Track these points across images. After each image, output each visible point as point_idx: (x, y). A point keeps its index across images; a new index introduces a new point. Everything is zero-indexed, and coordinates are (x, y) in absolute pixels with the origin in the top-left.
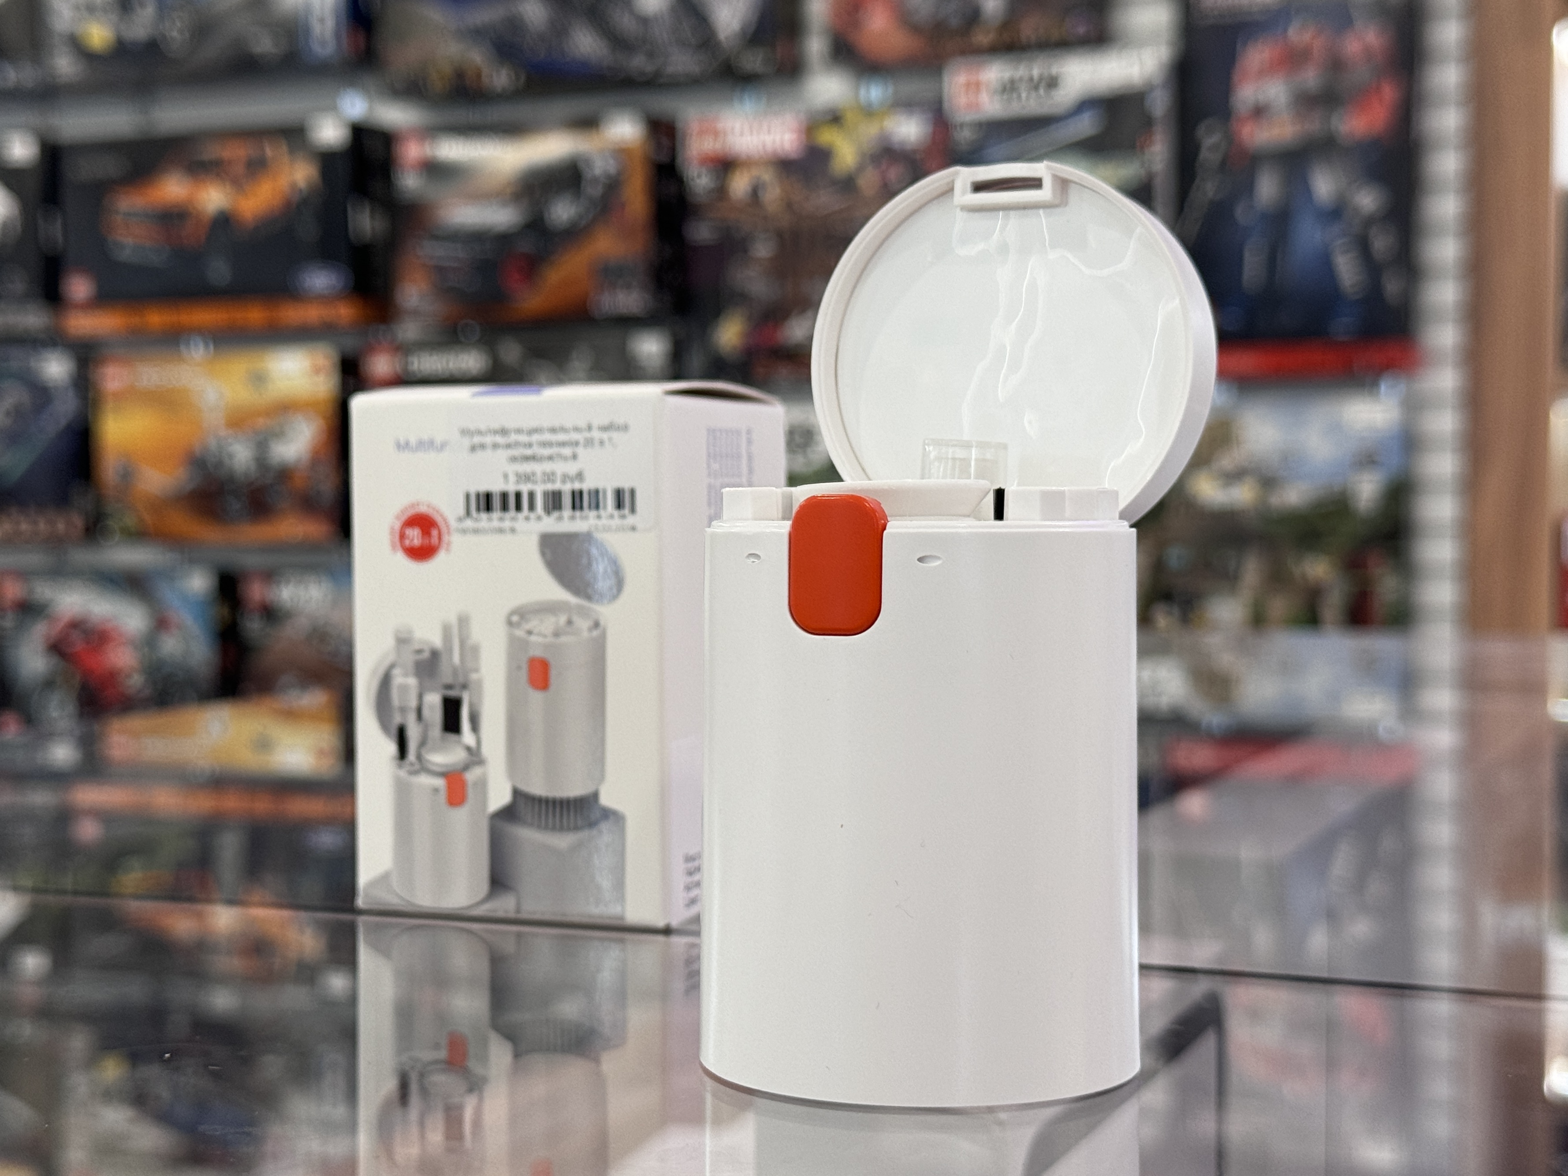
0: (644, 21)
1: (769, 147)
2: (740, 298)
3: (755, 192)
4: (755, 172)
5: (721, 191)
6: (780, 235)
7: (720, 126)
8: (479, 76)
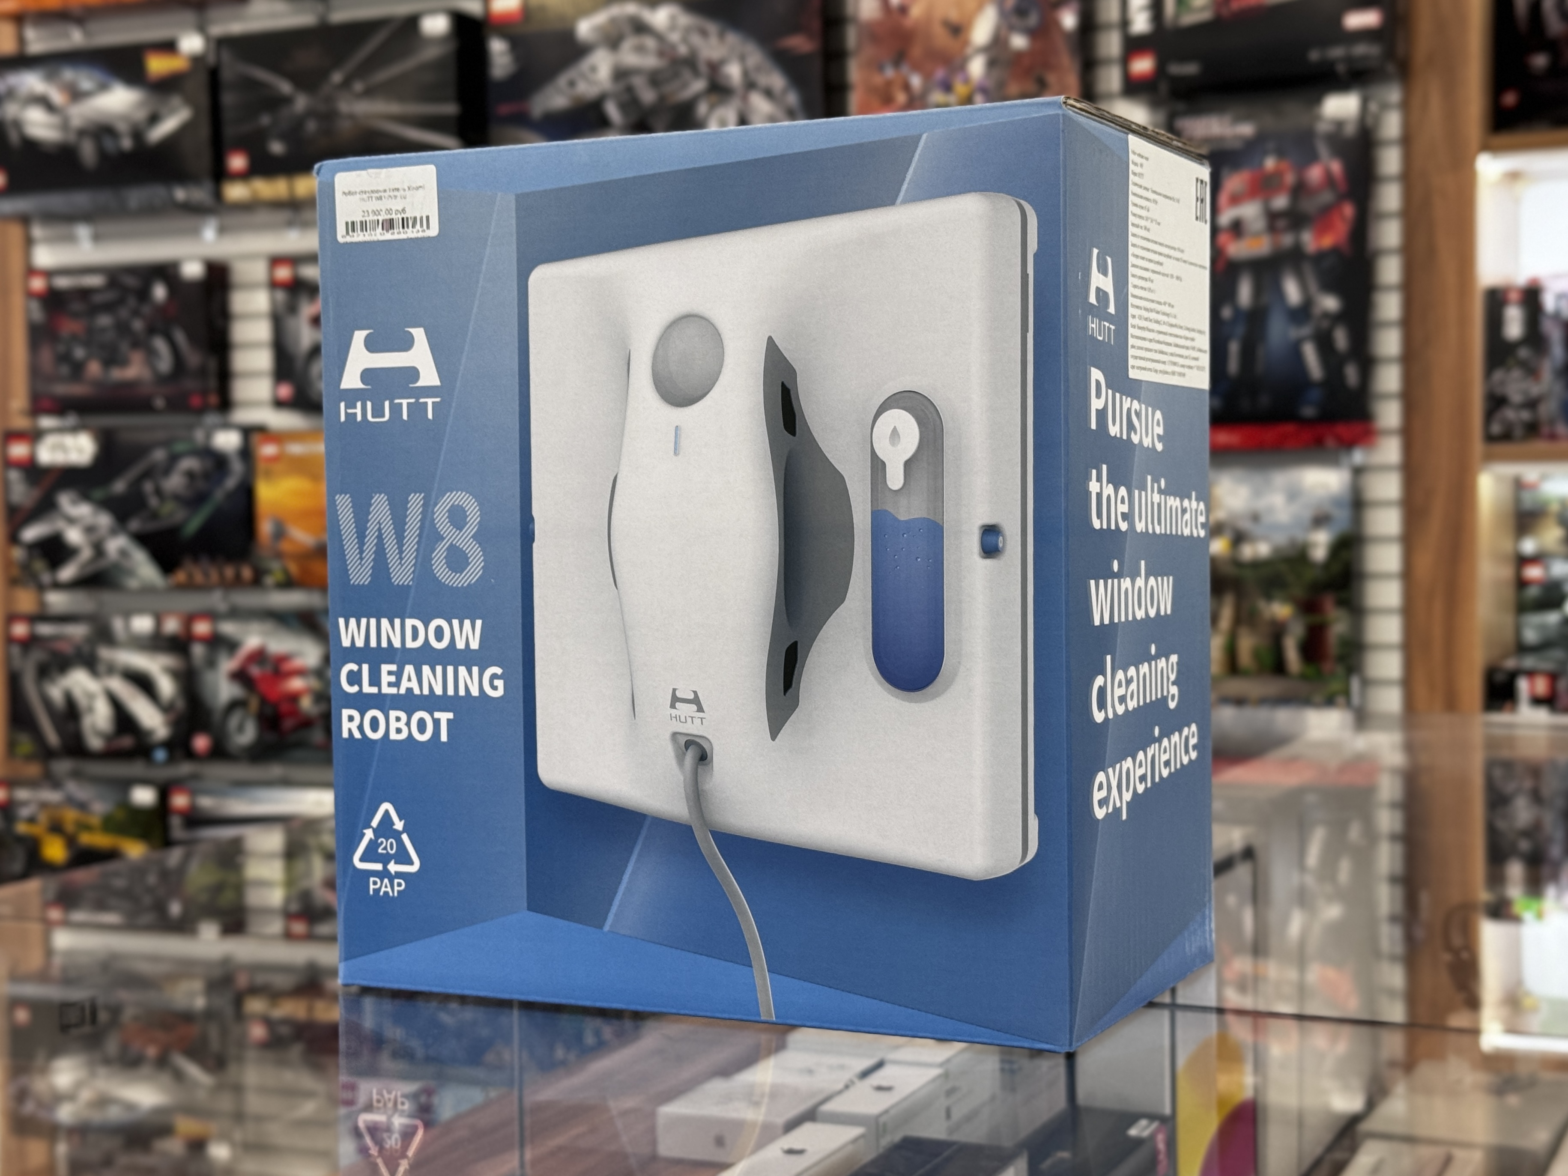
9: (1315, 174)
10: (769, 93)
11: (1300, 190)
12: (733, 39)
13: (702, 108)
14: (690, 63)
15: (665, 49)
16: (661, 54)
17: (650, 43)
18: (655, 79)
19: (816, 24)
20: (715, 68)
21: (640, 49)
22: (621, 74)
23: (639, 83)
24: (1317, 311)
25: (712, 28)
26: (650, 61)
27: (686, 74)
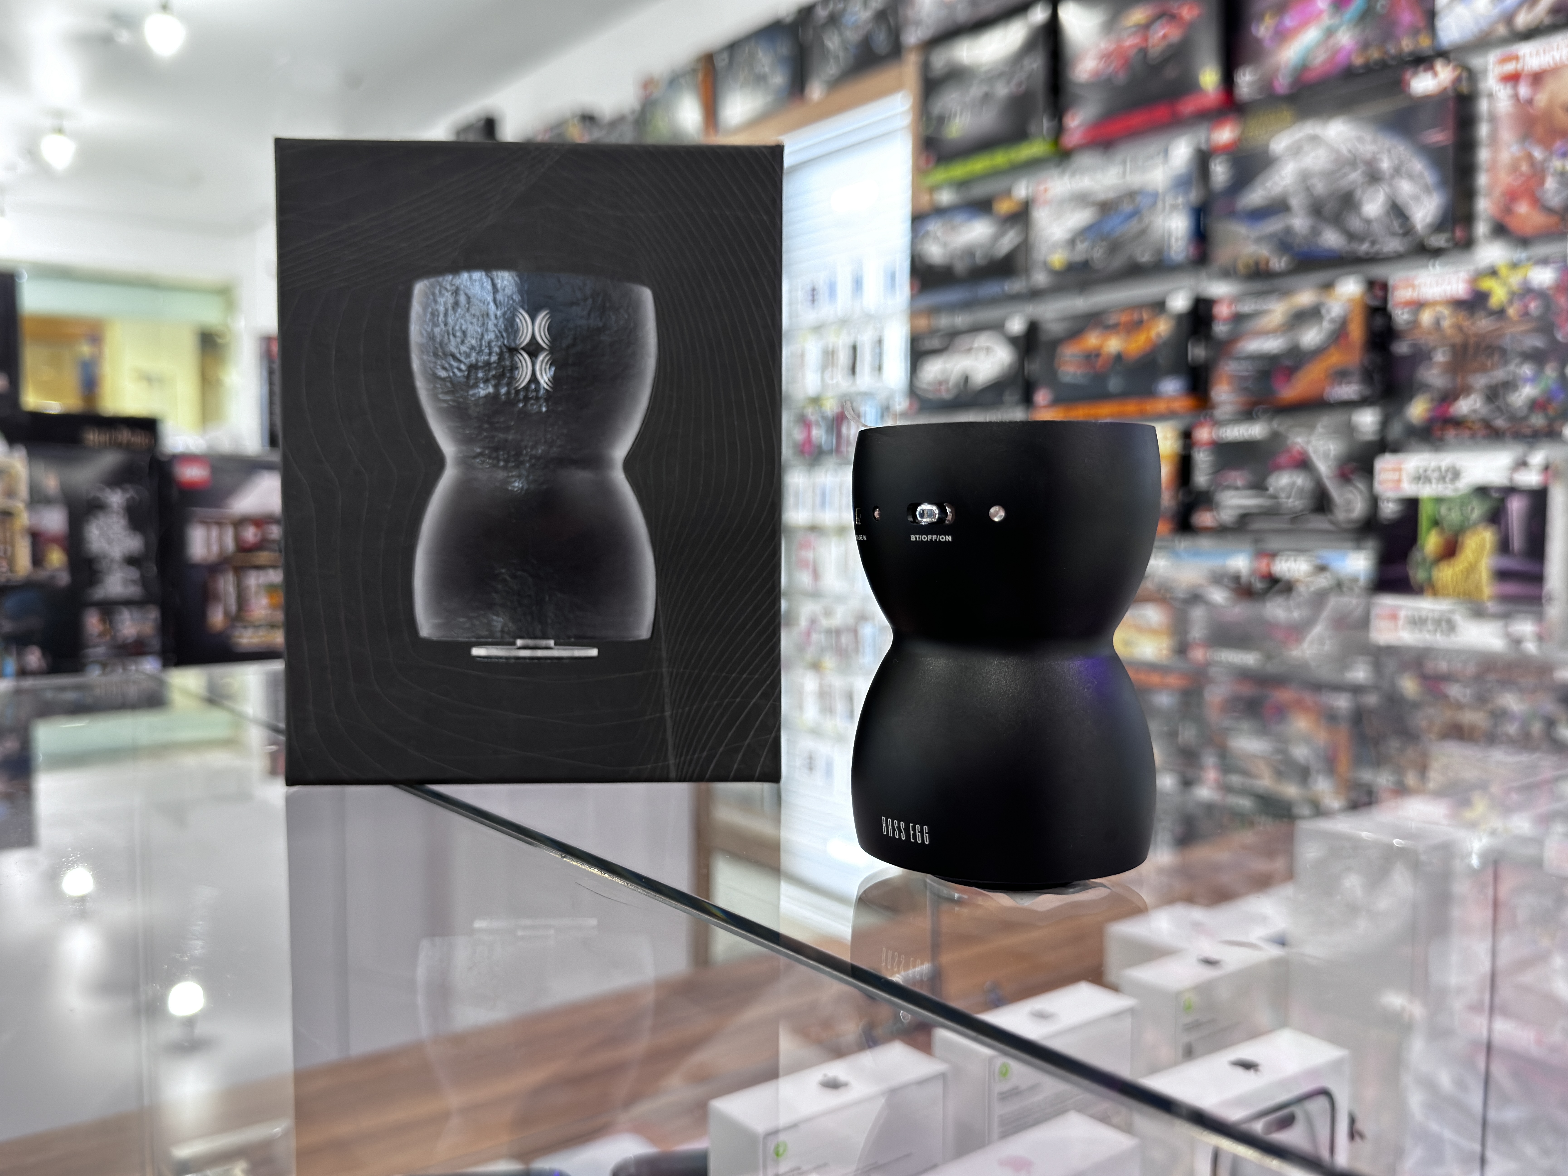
0: (1368, 222)
1: (1449, 293)
2: (1424, 387)
3: (1436, 322)
4: (1439, 308)
5: (1415, 322)
6: (1453, 347)
7: (1416, 282)
8: (1267, 263)
10: (1411, 177)
13: (1360, 193)
14: (1352, 162)
15: (1334, 153)
16: (1330, 157)
17: (1323, 150)
18: (1327, 176)
19: (1451, 121)
20: (1370, 162)
22: (1302, 176)
23: (1316, 180)
26: (1325, 165)
27: (1348, 169)
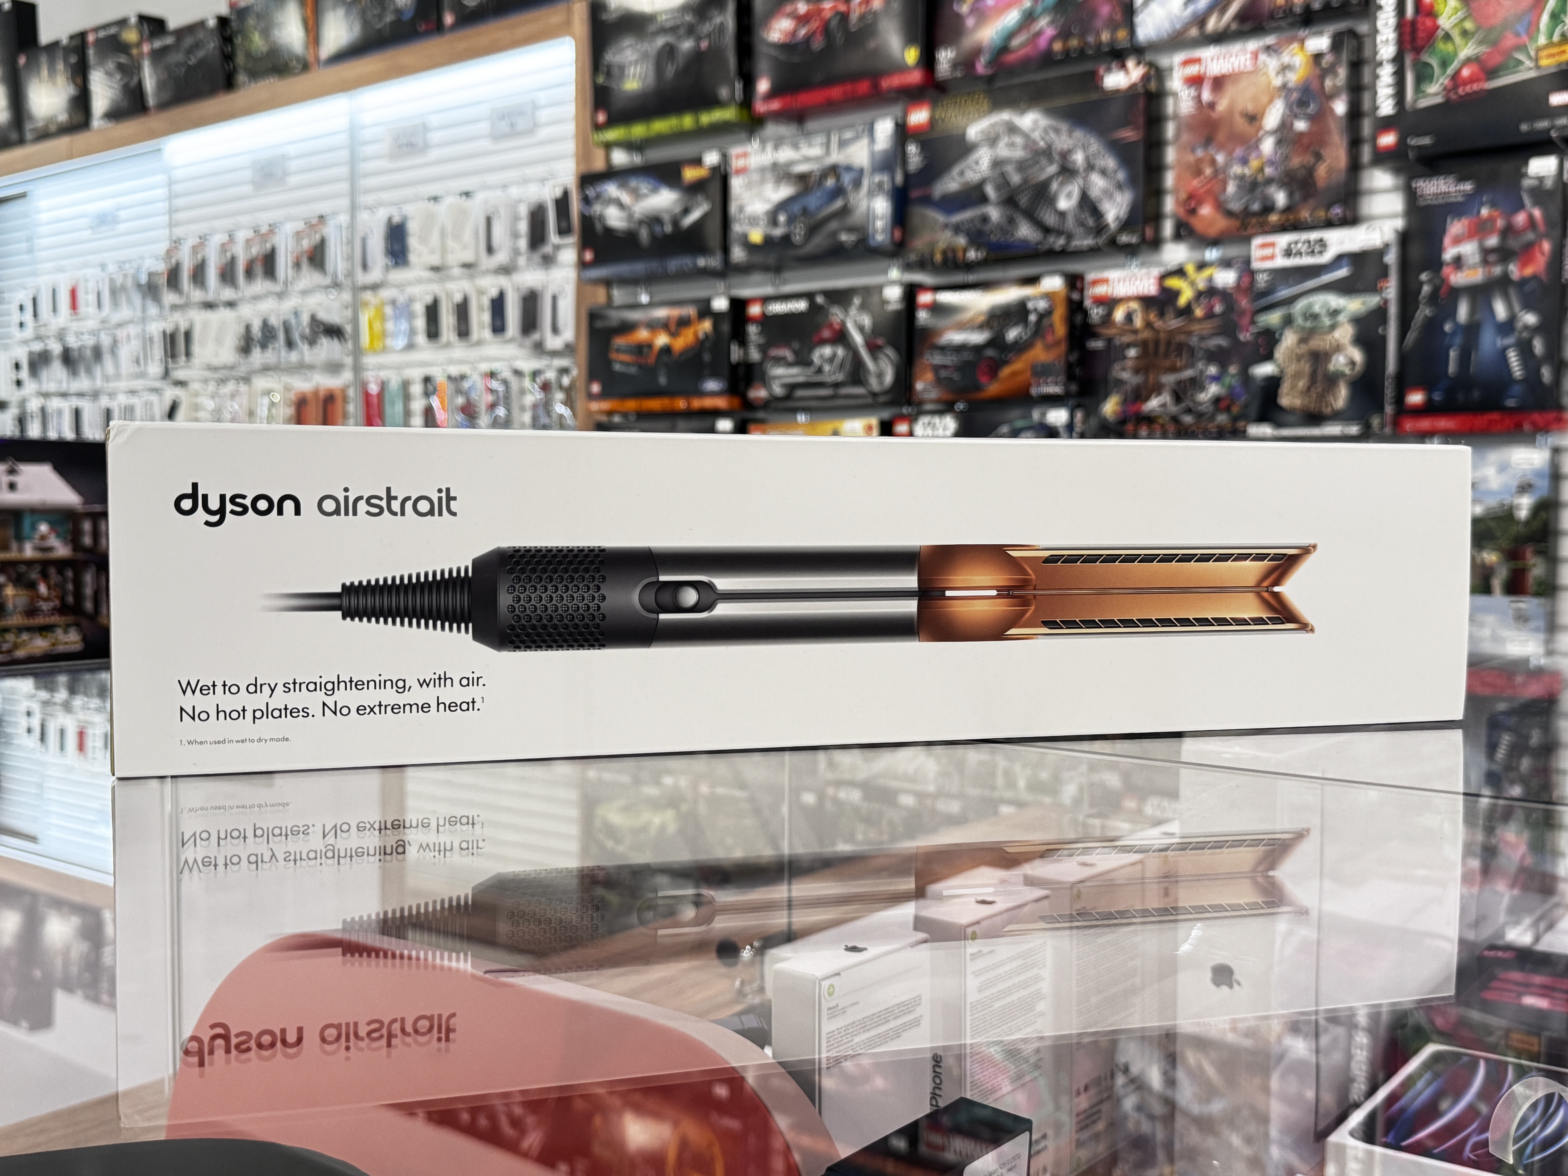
0: (1062, 214)
1: (1140, 290)
2: (1117, 385)
3: (1129, 317)
4: (1131, 305)
5: (1107, 319)
8: (965, 251)
9: (1520, 219)
10: (1104, 172)
11: (1508, 231)
12: (1079, 134)
13: (1054, 186)
14: (1047, 153)
15: (1029, 143)
16: (1025, 147)
17: (1019, 140)
18: (1021, 166)
19: (1141, 120)
20: (1065, 155)
21: (1012, 145)
22: (997, 164)
23: (1010, 169)
24: (1519, 325)
25: (1064, 127)
26: (1019, 153)
27: (1044, 161)
